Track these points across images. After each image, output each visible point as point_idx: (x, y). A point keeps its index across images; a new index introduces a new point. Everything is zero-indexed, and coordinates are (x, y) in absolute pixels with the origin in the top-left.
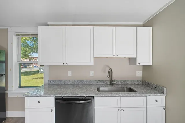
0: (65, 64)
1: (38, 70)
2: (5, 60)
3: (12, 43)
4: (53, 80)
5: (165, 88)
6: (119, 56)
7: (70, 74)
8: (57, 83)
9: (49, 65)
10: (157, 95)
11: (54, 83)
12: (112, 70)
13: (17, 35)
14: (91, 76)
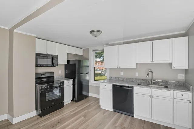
0: (118, 68)
1: (100, 73)
2: (88, 65)
3: (91, 56)
4: (111, 77)
5: (191, 86)
6: (155, 62)
7: (122, 74)
8: (114, 79)
9: (110, 68)
10: (183, 91)
11: (112, 79)
12: (152, 72)
13: (93, 51)
14: (136, 76)
